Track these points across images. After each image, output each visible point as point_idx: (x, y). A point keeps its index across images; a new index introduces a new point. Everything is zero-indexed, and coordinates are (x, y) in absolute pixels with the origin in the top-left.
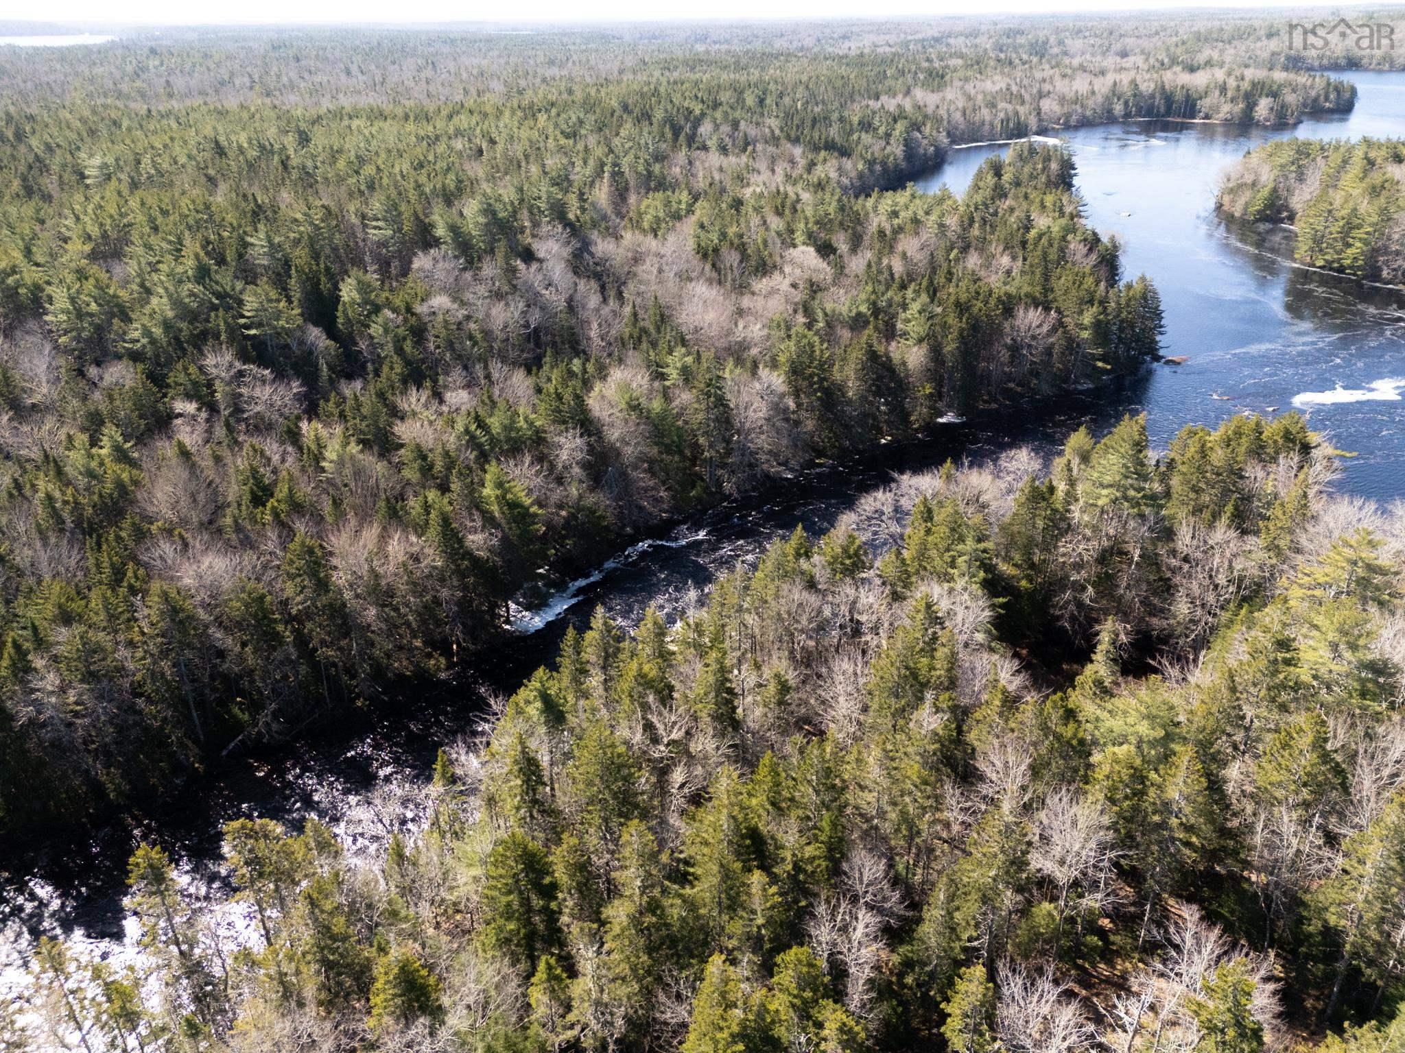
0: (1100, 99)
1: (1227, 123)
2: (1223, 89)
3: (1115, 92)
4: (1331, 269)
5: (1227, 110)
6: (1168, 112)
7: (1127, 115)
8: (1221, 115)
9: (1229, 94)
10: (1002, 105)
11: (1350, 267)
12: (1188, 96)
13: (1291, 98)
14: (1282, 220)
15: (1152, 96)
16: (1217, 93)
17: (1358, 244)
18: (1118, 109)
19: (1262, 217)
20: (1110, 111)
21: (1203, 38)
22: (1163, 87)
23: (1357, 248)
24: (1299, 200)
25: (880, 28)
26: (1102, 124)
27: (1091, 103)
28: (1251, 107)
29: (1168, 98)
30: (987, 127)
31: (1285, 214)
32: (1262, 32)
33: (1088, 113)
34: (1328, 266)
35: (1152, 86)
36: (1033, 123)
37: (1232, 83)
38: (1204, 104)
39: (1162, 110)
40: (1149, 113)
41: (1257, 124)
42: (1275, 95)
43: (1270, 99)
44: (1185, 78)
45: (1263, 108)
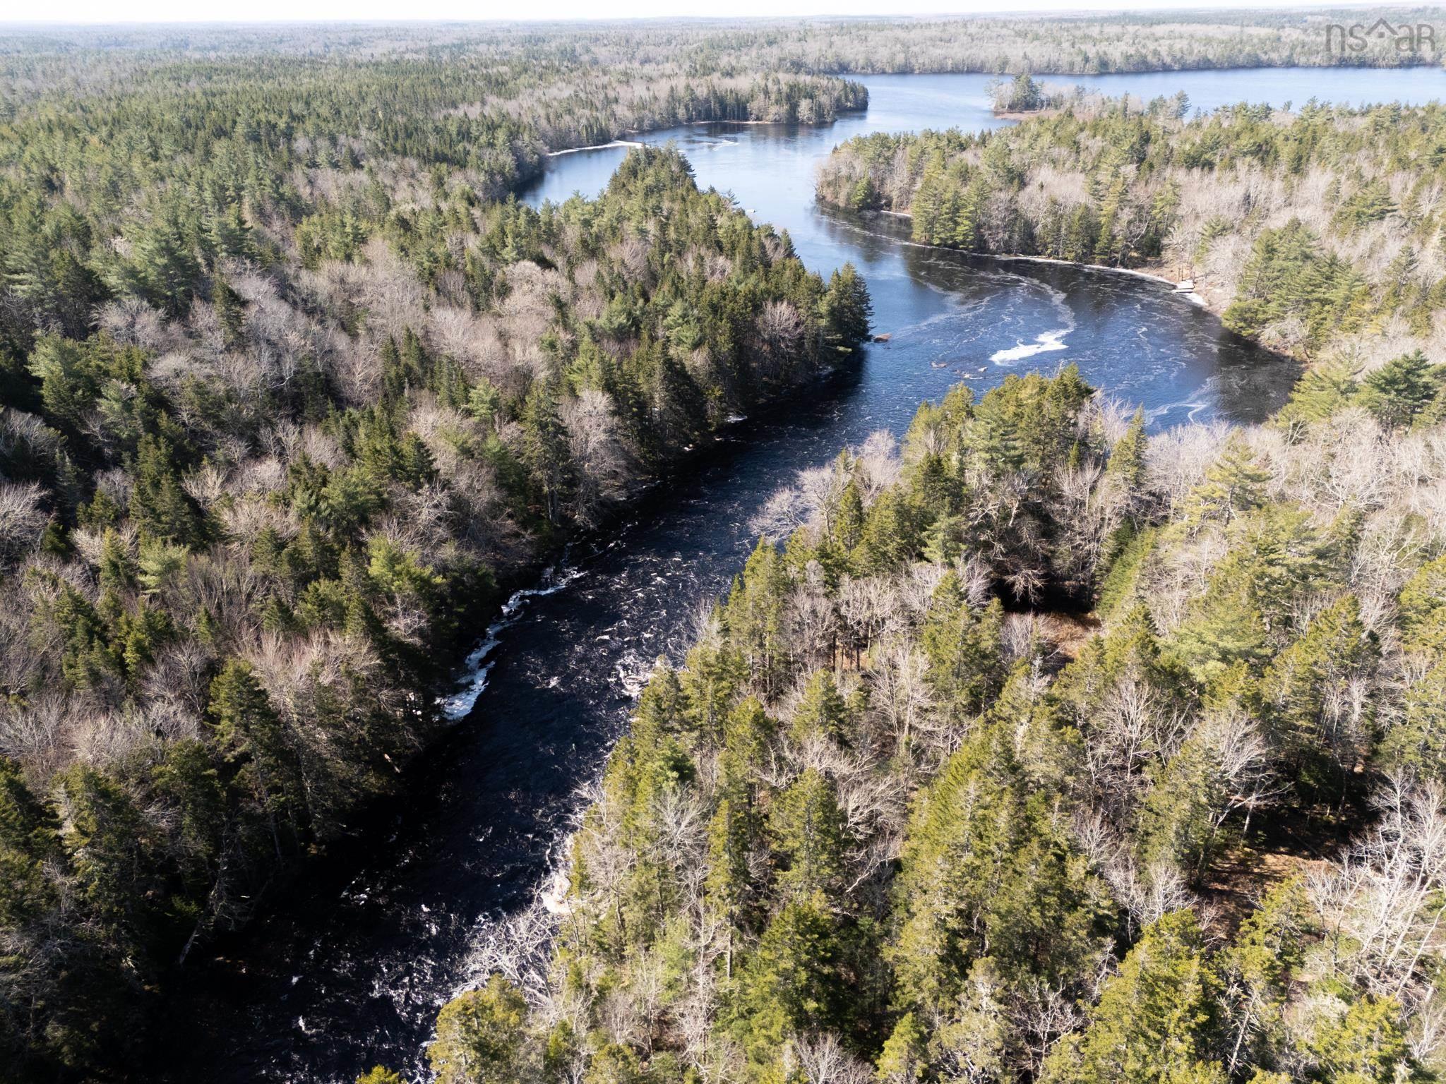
0: (663, 104)
1: (777, 123)
2: (766, 93)
3: (673, 97)
4: (946, 245)
5: (776, 111)
6: (724, 116)
7: (690, 119)
8: (771, 117)
9: (773, 97)
10: (579, 112)
11: (963, 242)
12: (737, 100)
13: (824, 99)
14: (881, 207)
15: (707, 101)
16: (762, 96)
17: (967, 222)
18: (681, 113)
19: (864, 206)
20: (674, 115)
21: (716, 45)
22: (715, 92)
23: (964, 226)
24: (893, 188)
25: (388, 33)
26: (669, 128)
27: (655, 108)
28: (794, 107)
29: (721, 101)
30: (574, 135)
31: (883, 202)
32: (762, 40)
33: (657, 117)
34: (944, 243)
35: (705, 91)
36: (614, 129)
37: (772, 88)
38: (753, 106)
39: (719, 113)
40: (708, 117)
41: (802, 123)
42: (811, 97)
43: (808, 101)
44: (728, 84)
45: (804, 108)
